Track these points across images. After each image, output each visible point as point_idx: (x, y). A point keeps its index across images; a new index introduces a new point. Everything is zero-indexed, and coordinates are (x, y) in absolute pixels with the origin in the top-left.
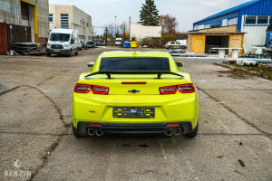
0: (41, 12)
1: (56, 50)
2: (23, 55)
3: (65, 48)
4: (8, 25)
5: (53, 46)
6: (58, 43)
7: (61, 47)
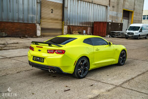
0: (136, 15)
1: (130, 36)
2: (113, 37)
3: (135, 34)
4: (108, 23)
5: (129, 33)
6: (132, 31)
7: (133, 34)
